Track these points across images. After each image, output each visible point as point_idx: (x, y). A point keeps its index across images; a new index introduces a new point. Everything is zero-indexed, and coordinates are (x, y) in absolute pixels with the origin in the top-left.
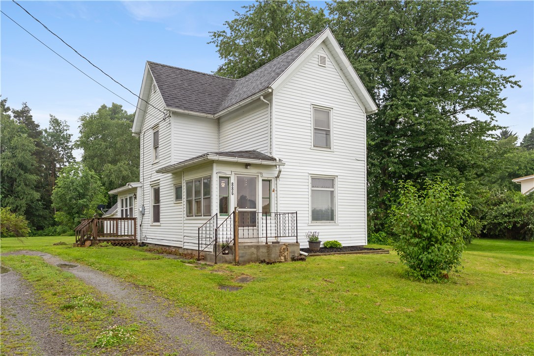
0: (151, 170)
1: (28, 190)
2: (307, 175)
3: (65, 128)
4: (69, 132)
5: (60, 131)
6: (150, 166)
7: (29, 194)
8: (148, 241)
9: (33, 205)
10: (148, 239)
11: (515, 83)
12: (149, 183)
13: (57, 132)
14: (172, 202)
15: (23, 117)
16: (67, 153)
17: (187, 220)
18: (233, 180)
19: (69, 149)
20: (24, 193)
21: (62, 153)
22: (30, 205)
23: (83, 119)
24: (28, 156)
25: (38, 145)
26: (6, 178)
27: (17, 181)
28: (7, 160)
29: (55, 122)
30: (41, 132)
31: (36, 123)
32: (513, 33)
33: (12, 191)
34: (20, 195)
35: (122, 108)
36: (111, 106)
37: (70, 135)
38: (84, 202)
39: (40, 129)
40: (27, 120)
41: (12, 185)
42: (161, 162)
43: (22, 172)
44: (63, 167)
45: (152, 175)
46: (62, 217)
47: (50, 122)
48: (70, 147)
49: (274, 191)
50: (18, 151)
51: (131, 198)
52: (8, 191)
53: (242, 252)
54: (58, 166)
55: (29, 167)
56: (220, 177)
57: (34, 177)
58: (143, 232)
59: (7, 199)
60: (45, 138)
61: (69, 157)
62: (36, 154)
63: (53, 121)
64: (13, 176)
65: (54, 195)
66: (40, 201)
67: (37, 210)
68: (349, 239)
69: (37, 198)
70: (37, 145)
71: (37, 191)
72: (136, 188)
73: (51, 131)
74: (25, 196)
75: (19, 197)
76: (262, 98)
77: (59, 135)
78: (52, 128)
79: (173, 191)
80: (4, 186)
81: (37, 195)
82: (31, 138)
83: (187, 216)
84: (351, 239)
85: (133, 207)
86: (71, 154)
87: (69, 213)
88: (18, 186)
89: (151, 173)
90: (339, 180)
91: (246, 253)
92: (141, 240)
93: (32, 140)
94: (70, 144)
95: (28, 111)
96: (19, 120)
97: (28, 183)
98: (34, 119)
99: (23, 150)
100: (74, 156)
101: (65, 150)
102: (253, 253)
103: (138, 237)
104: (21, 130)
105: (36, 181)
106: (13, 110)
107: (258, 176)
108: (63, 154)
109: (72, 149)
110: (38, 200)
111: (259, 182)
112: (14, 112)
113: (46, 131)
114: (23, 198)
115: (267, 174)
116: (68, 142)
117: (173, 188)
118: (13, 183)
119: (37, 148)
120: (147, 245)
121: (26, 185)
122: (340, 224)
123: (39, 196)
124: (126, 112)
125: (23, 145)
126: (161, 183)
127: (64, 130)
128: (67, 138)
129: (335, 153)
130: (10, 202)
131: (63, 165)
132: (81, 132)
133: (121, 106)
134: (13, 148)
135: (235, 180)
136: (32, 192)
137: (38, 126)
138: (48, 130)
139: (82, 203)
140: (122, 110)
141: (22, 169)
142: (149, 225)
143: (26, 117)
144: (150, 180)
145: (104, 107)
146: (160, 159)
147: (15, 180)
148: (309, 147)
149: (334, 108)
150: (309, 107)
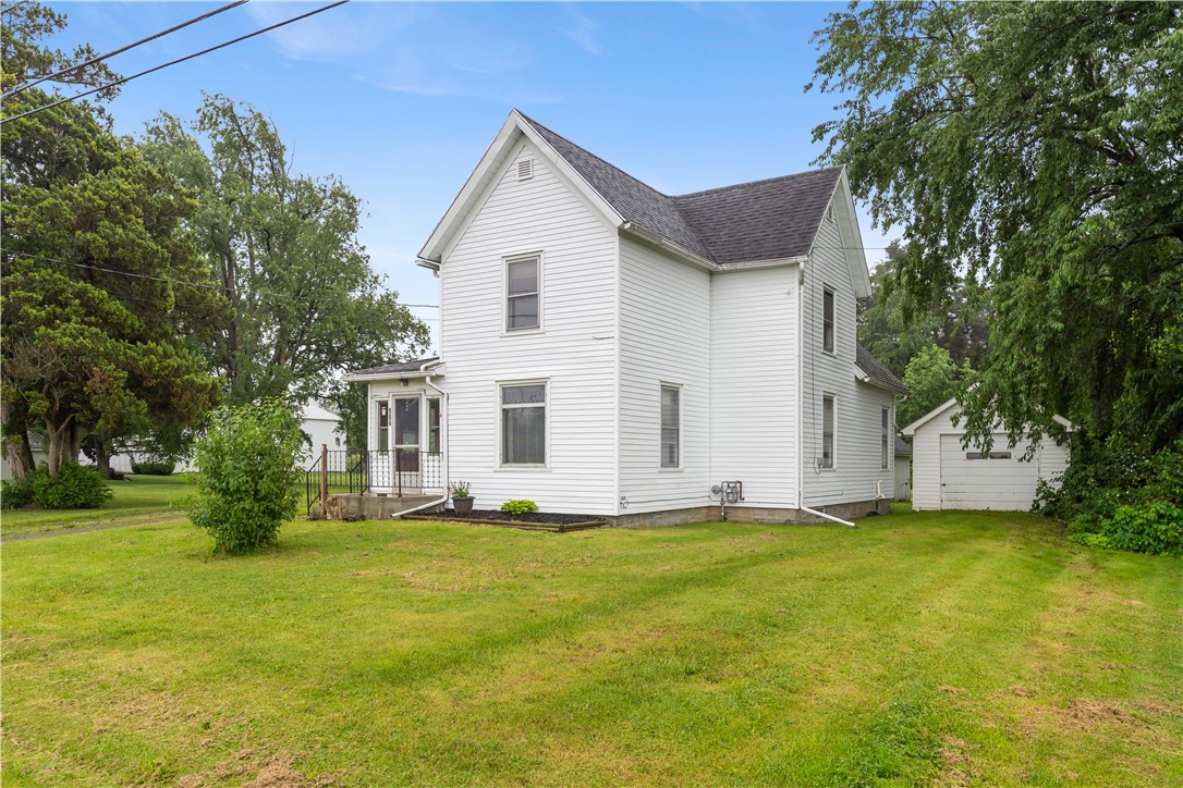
2: (497, 383)
49: (441, 416)
56: (377, 403)
68: (577, 500)
84: (581, 500)
90: (553, 385)
107: (422, 394)
111: (424, 404)
115: (433, 392)
122: (554, 471)
129: (547, 334)
135: (393, 404)
148: (498, 334)
149: (546, 250)
150: (499, 262)
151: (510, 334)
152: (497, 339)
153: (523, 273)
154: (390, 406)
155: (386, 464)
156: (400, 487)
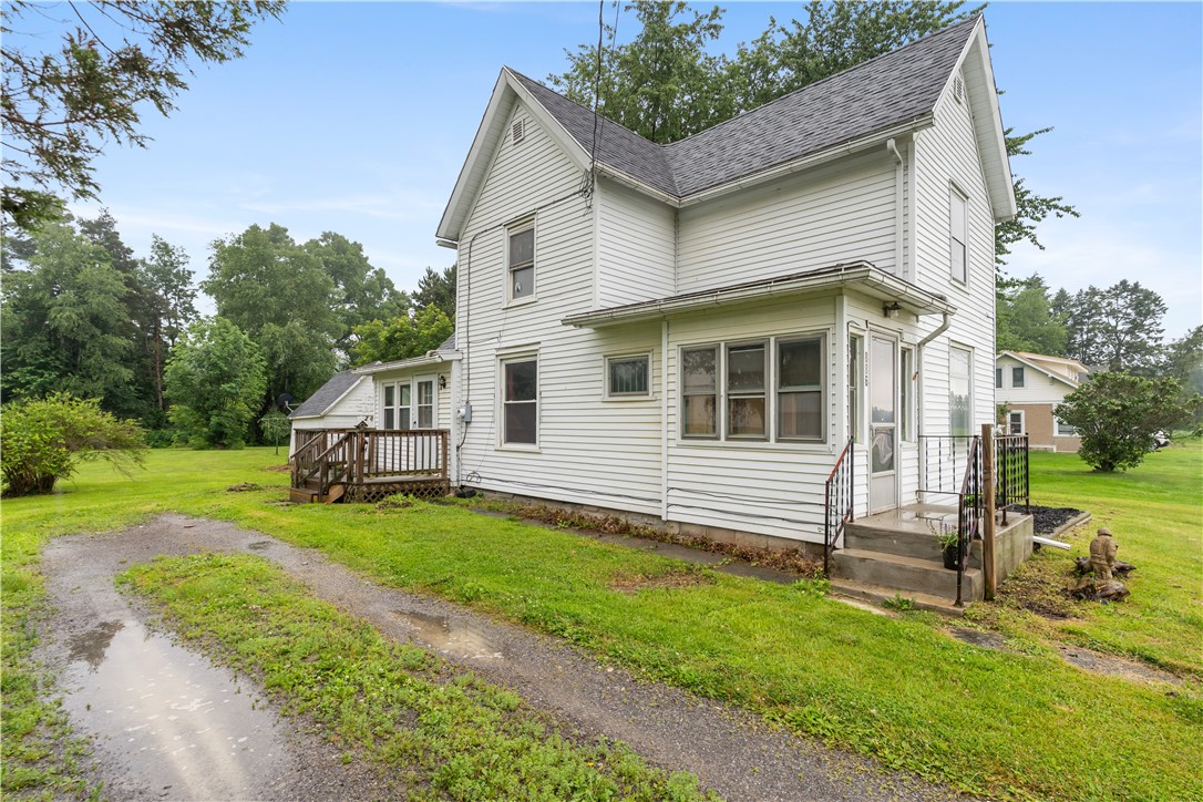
0: (502, 322)
1: (108, 365)
2: (948, 341)
3: (181, 259)
4: (188, 267)
5: (172, 264)
6: (497, 312)
7: (111, 371)
8: (484, 484)
9: (118, 392)
10: (483, 480)
11: (1068, 209)
12: (494, 352)
13: (165, 265)
14: (599, 398)
15: (99, 234)
16: (184, 303)
17: (679, 446)
18: (867, 345)
19: (188, 296)
20: (101, 369)
21: (173, 302)
22: (111, 392)
23: (219, 245)
24: (111, 304)
25: (129, 283)
26: (62, 342)
27: (87, 347)
28: (67, 308)
29: (164, 249)
30: (134, 264)
31: (126, 246)
32: (1047, 130)
33: (75, 366)
34: (91, 373)
35: (287, 234)
36: (268, 229)
37: (189, 272)
38: (232, 388)
39: (134, 256)
40: (107, 239)
41: (75, 355)
42: (541, 302)
43: (98, 332)
44: (175, 326)
45: (503, 334)
46: (183, 415)
47: (153, 247)
48: (189, 293)
49: (915, 378)
50: (91, 293)
51: (428, 385)
52: (67, 365)
54: (165, 323)
55: (112, 322)
57: (121, 342)
58: (464, 462)
59: (64, 380)
60: (142, 274)
61: (186, 309)
62: (128, 300)
63: (158, 247)
64: (79, 339)
65: (167, 374)
66: (133, 384)
67: (125, 400)
69: (127, 379)
70: (127, 285)
71: (126, 367)
72: (450, 362)
73: (154, 263)
74: (103, 376)
75: (90, 377)
76: (891, 143)
77: (169, 272)
78: (156, 257)
79: (601, 370)
80: (59, 356)
81: (127, 374)
82: (119, 272)
83: (683, 438)
85: (434, 404)
86: (191, 305)
87: (198, 409)
88: (89, 357)
89: (500, 328)
90: (975, 357)
92: (458, 481)
93: (122, 275)
94: (189, 289)
95: (111, 224)
96: (92, 238)
97: (109, 352)
98: (121, 239)
99: (101, 292)
100: (196, 309)
101: (180, 298)
103: (452, 475)
104: (97, 256)
105: (125, 348)
106: (81, 219)
107: (897, 337)
108: (176, 304)
109: (193, 296)
110: (128, 383)
111: (899, 355)
112: (83, 223)
113: (143, 262)
114: (98, 379)
115: (908, 335)
116: (184, 284)
117: (601, 363)
118: (78, 351)
119: (130, 290)
120: (478, 493)
121: (105, 354)
123: (131, 376)
124: (292, 240)
125: (101, 282)
126: (542, 351)
127: (179, 263)
128: (185, 278)
130: (72, 385)
131: (176, 323)
132: (212, 267)
133: (286, 230)
134: (79, 288)
135: (870, 346)
136: (117, 368)
137: (129, 251)
138: (148, 262)
139: (228, 389)
140: (287, 237)
141: (97, 326)
142: (492, 448)
143: (106, 233)
144: (498, 346)
145: (255, 228)
146: (539, 296)
147: (83, 345)
152: (946, 284)
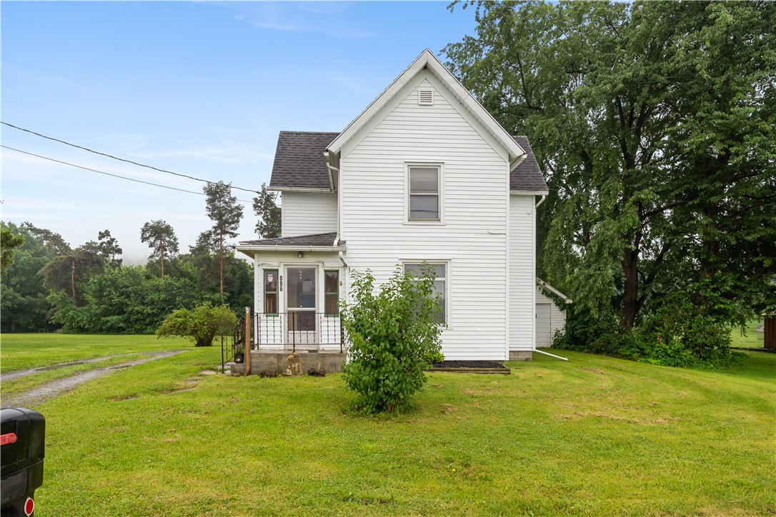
2: (397, 260)
18: (283, 273)
49: (341, 285)
53: (257, 361)
56: (265, 270)
68: (474, 350)
76: (327, 164)
84: (478, 350)
90: (454, 265)
91: (262, 363)
102: (272, 363)
107: (318, 266)
111: (320, 274)
115: (331, 264)
122: (455, 329)
129: (447, 227)
135: (284, 272)
148: (401, 222)
149: (446, 162)
150: (402, 166)
151: (411, 223)
152: (401, 226)
153: (424, 177)
154: (281, 273)
155: (277, 324)
156: (294, 345)
